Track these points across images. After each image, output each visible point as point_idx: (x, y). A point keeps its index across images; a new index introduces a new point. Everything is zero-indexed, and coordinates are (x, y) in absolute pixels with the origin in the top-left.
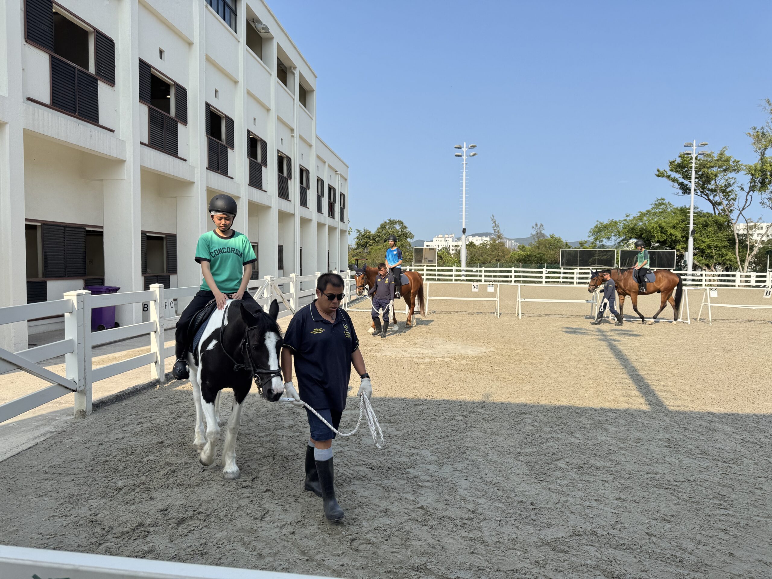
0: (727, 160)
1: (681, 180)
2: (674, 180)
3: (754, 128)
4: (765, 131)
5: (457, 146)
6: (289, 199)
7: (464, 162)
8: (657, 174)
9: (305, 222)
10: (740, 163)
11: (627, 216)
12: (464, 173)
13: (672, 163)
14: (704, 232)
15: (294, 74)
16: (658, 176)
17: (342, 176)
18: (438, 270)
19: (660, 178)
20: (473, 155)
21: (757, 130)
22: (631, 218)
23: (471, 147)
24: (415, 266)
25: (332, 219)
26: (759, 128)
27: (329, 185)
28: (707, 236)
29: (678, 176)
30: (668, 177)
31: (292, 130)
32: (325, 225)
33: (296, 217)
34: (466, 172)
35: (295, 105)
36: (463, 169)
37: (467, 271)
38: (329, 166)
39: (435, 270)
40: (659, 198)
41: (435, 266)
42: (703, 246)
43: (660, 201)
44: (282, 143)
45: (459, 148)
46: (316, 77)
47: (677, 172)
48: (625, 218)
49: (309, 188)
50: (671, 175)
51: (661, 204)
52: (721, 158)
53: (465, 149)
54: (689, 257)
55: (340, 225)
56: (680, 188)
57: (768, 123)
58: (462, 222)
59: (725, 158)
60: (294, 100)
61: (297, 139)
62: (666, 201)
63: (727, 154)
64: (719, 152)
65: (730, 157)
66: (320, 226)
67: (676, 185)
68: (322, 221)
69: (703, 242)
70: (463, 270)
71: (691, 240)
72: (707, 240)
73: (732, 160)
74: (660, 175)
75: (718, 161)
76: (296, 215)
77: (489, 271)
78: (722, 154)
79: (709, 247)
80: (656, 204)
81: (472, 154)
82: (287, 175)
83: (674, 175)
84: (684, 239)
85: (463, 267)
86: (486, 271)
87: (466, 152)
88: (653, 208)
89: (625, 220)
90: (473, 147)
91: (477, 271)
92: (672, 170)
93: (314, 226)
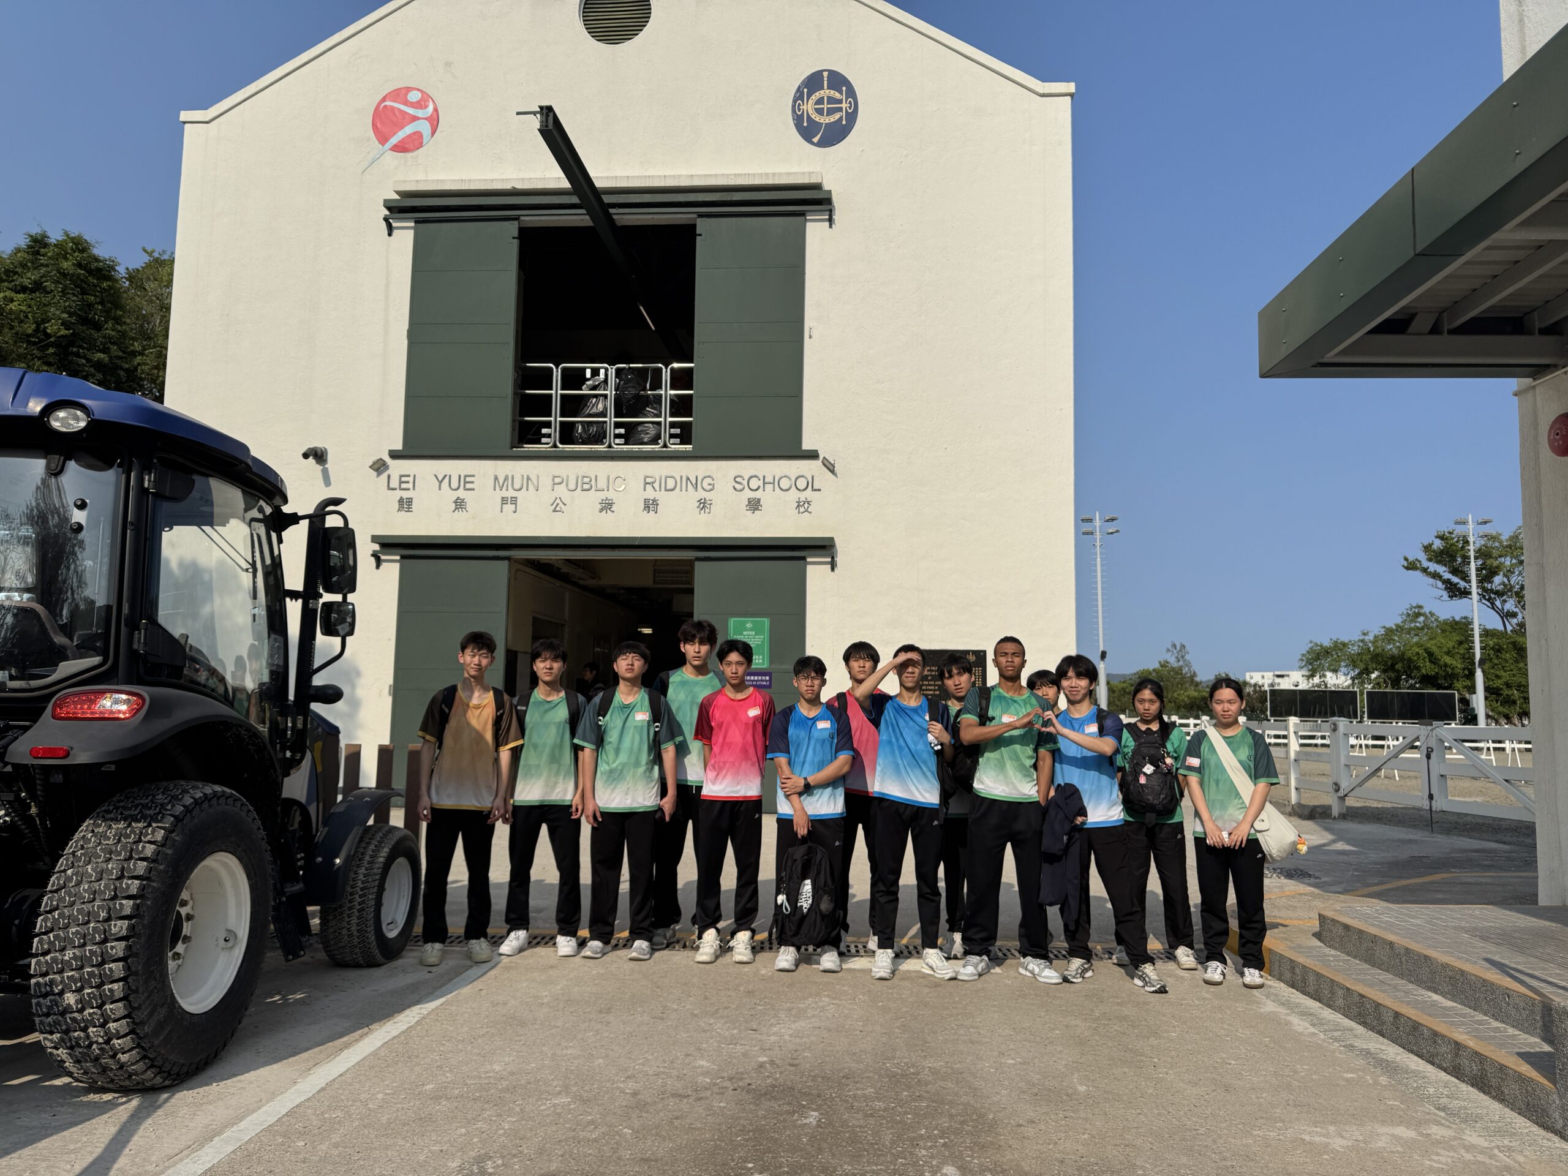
1: (1447, 576)
2: (1436, 576)
5: (1088, 517)
7: (1096, 543)
8: (1406, 564)
11: (1364, 634)
13: (1427, 548)
14: (1496, 661)
16: (1407, 568)
19: (1410, 571)
20: (1112, 533)
22: (1371, 637)
28: (1503, 667)
29: (1441, 569)
30: (1425, 570)
34: (1100, 559)
40: (1414, 605)
42: (1498, 683)
43: (1417, 611)
45: (1090, 520)
47: (1439, 562)
48: (1362, 637)
50: (1428, 568)
51: (1418, 615)
52: (1515, 543)
53: (1098, 523)
54: (1479, 701)
56: (1446, 589)
62: (1426, 610)
64: (1510, 534)
67: (1440, 584)
69: (1498, 677)
71: (1479, 675)
72: (1502, 673)
74: (1411, 566)
75: (1510, 546)
78: (1515, 538)
79: (1508, 685)
80: (1408, 615)
81: (1111, 531)
83: (1433, 567)
84: (1466, 672)
87: (1100, 527)
88: (1404, 622)
89: (1362, 641)
90: (1112, 520)
92: (1430, 560)
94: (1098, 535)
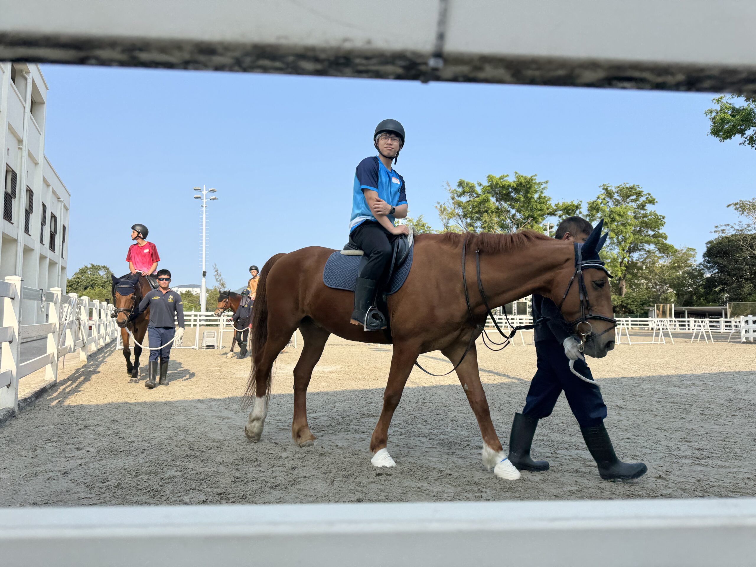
0: (423, 226)
3: (438, 203)
4: (446, 206)
6: (12, 221)
7: (204, 205)
9: (28, 250)
10: (431, 229)
12: (204, 216)
15: (26, 79)
17: (65, 206)
21: (440, 205)
23: (211, 191)
25: (53, 253)
26: (441, 203)
27: (51, 213)
31: (20, 142)
32: (46, 257)
33: (19, 244)
35: (26, 114)
36: (202, 211)
37: (206, 315)
38: (54, 192)
44: (8, 154)
45: (199, 190)
46: (47, 89)
49: (32, 212)
52: (419, 223)
53: (204, 192)
55: (60, 262)
57: (448, 199)
58: (202, 265)
59: (422, 224)
60: (24, 108)
61: (25, 154)
63: (424, 221)
64: (418, 219)
65: (425, 224)
66: (42, 258)
68: (44, 254)
70: (203, 315)
73: (427, 225)
75: (417, 225)
76: (19, 240)
78: (419, 221)
81: (212, 198)
82: (11, 192)
85: (203, 311)
87: (206, 195)
90: (213, 191)
93: (35, 257)
94: (204, 200)
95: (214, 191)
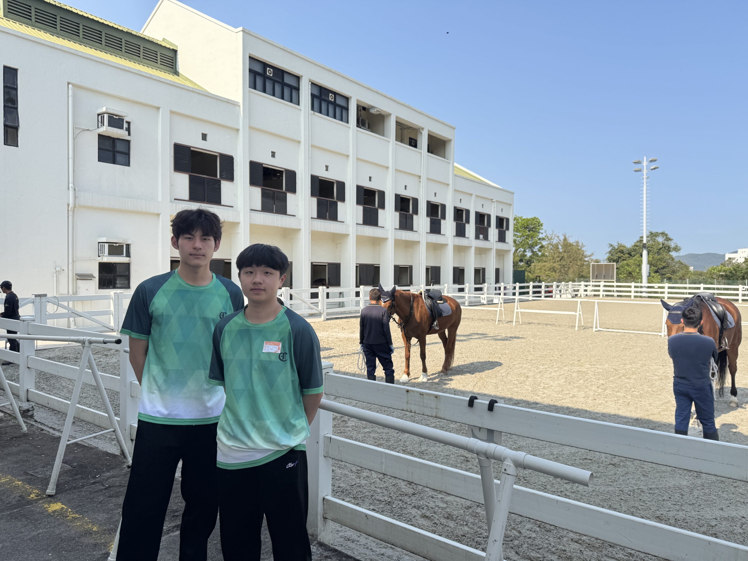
5: (636, 161)
6: (414, 230)
7: (645, 177)
12: (645, 187)
17: (502, 203)
18: (617, 286)
20: (654, 169)
23: (651, 161)
24: (593, 282)
25: (483, 242)
27: (477, 212)
32: (470, 247)
33: (421, 244)
34: (647, 186)
36: (643, 183)
37: (649, 287)
38: (478, 196)
39: (613, 286)
41: (613, 282)
45: (639, 163)
46: (453, 128)
49: (444, 219)
53: (645, 163)
68: (465, 244)
70: (645, 287)
76: (421, 242)
77: (673, 288)
81: (652, 168)
82: (413, 212)
85: (645, 283)
86: (669, 288)
87: (646, 166)
91: (659, 287)
93: (448, 249)
94: (645, 171)
95: (655, 160)
